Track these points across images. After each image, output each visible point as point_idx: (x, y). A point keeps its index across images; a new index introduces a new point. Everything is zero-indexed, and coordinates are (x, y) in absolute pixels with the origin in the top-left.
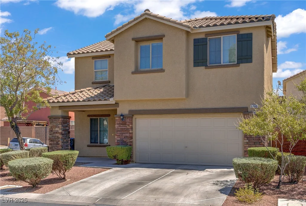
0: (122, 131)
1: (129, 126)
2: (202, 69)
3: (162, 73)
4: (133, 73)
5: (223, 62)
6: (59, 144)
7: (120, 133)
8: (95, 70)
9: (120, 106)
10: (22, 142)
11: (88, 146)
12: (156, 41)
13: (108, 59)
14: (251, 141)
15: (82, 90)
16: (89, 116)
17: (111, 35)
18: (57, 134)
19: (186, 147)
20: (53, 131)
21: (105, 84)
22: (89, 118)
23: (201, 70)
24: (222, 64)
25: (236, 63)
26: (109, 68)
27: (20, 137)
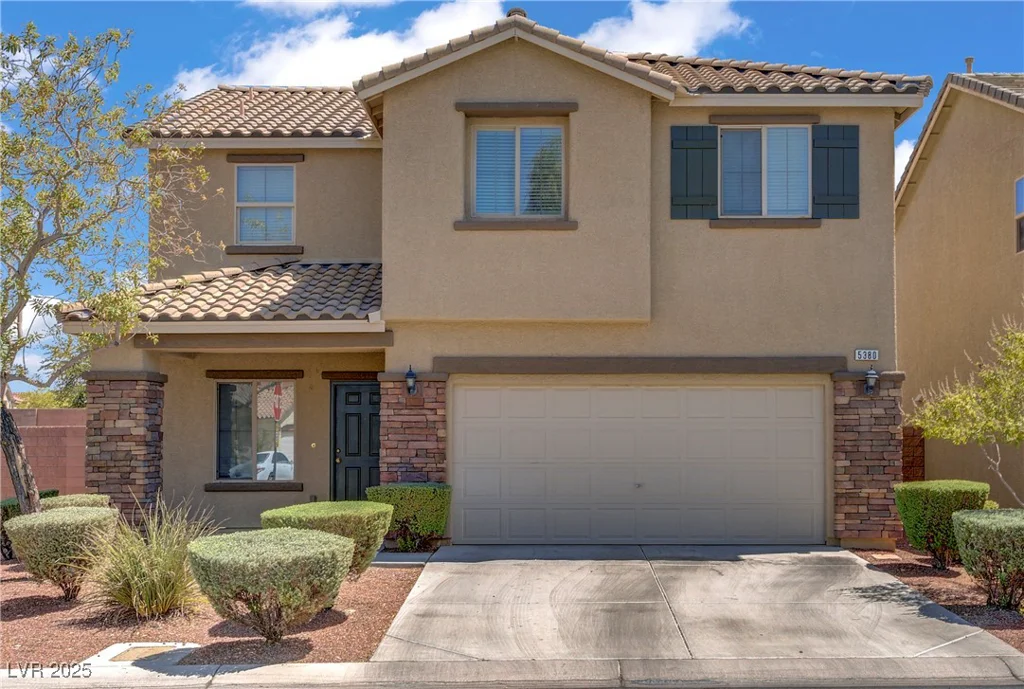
0: (407, 431)
1: (433, 412)
2: (698, 227)
3: (571, 234)
4: (458, 226)
5: (768, 211)
6: (132, 483)
7: (399, 437)
8: (238, 201)
9: (397, 342)
10: (26, 475)
11: (210, 489)
12: (538, 119)
13: (294, 165)
14: (857, 463)
15: (209, 274)
16: (211, 374)
17: (382, 82)
18: (127, 444)
19: (639, 486)
20: (108, 433)
21: (284, 259)
22: (213, 383)
23: (696, 229)
24: (765, 214)
25: (810, 216)
26: (298, 199)
27: (20, 454)
